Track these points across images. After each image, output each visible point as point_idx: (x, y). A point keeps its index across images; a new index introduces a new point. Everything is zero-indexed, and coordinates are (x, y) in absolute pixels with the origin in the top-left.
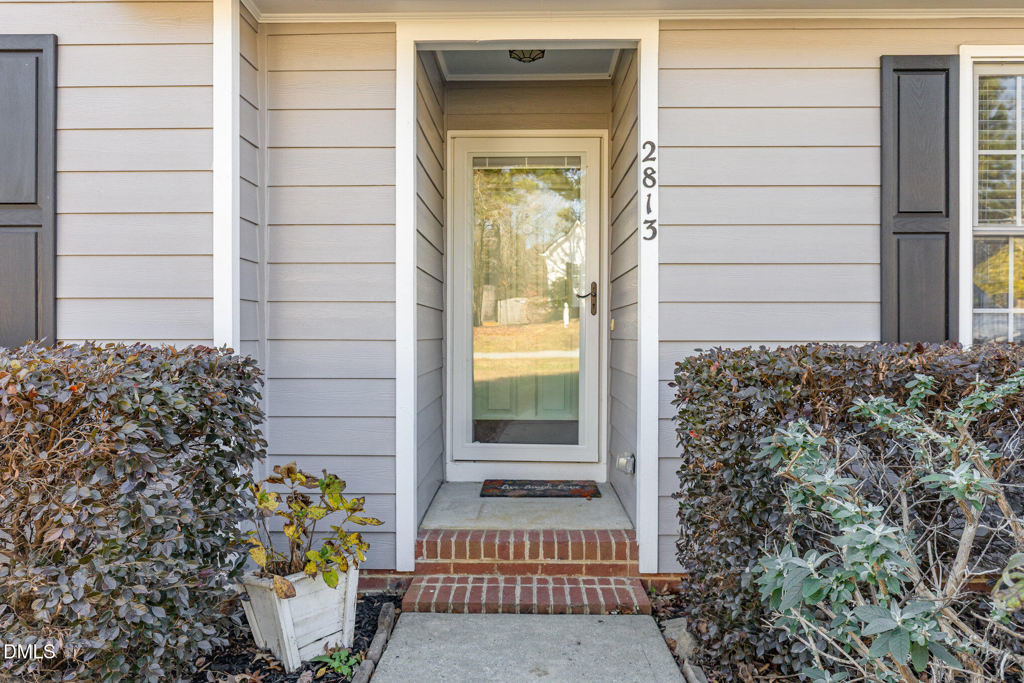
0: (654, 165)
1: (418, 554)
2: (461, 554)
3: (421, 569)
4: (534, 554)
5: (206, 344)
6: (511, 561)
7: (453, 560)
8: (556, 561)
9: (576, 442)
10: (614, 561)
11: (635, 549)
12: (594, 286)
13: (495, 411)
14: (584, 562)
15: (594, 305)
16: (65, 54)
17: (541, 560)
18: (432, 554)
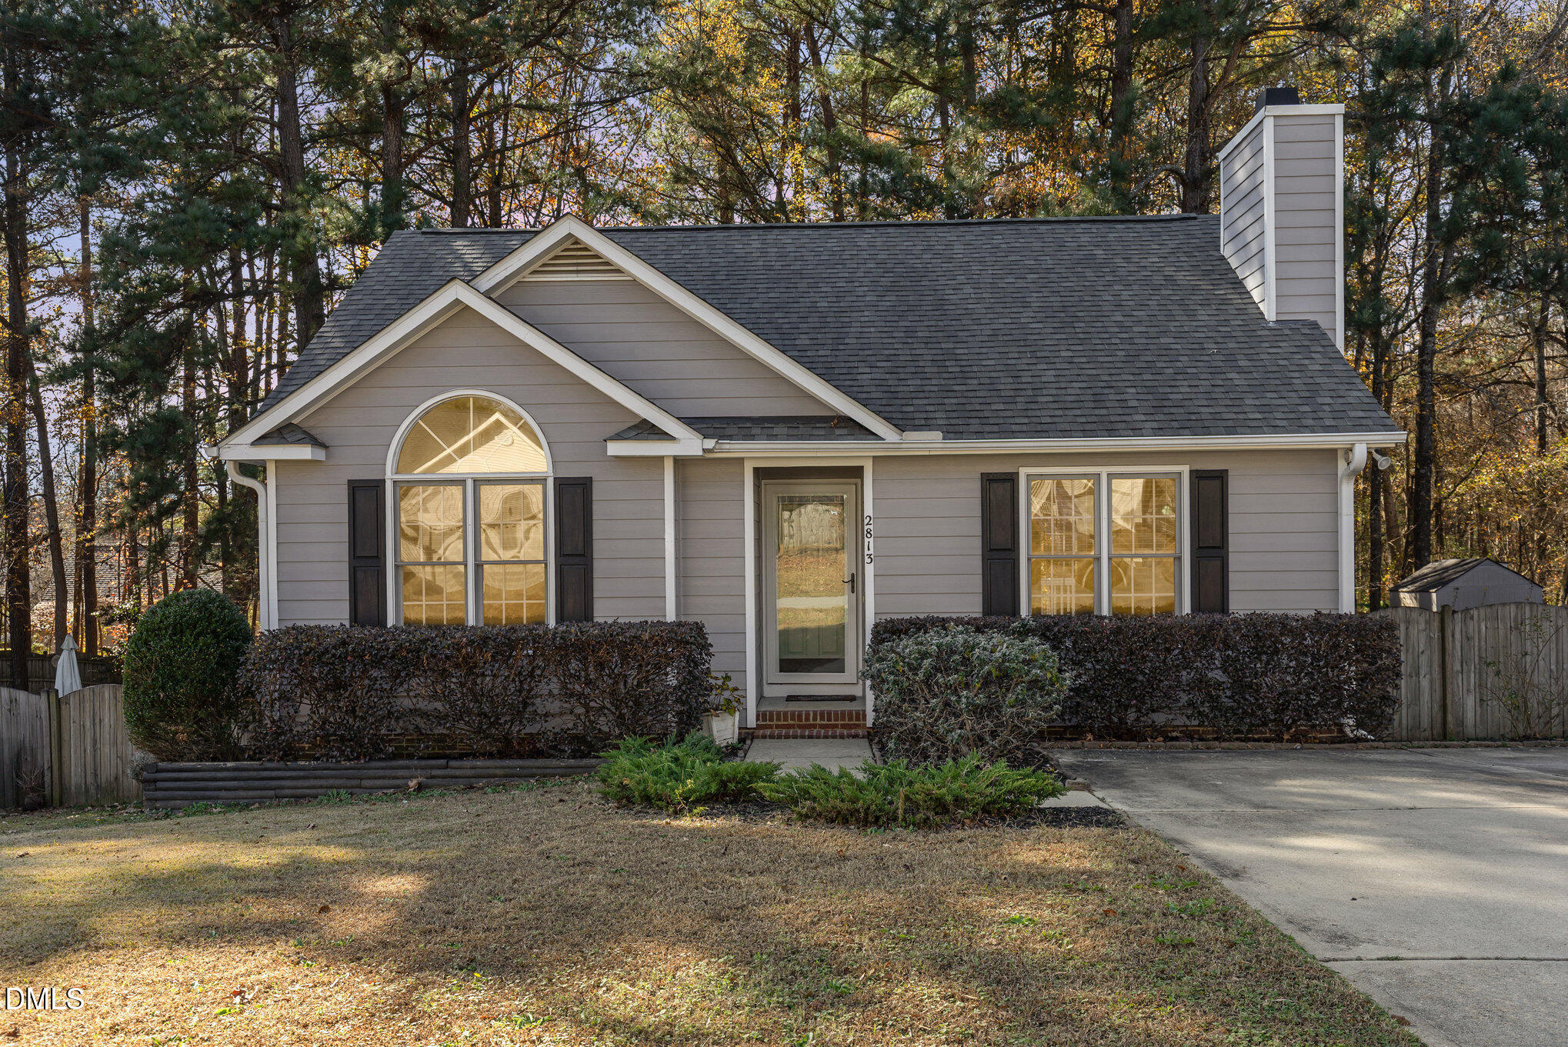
0: (871, 527)
1: (758, 719)
2: (779, 719)
3: (759, 727)
4: (815, 719)
5: (661, 619)
6: (804, 722)
7: (775, 722)
8: (826, 722)
9: (843, 671)
10: (854, 722)
11: (865, 716)
12: (853, 575)
13: (793, 653)
14: (839, 722)
15: (853, 587)
16: (595, 485)
17: (818, 722)
18: (764, 720)
